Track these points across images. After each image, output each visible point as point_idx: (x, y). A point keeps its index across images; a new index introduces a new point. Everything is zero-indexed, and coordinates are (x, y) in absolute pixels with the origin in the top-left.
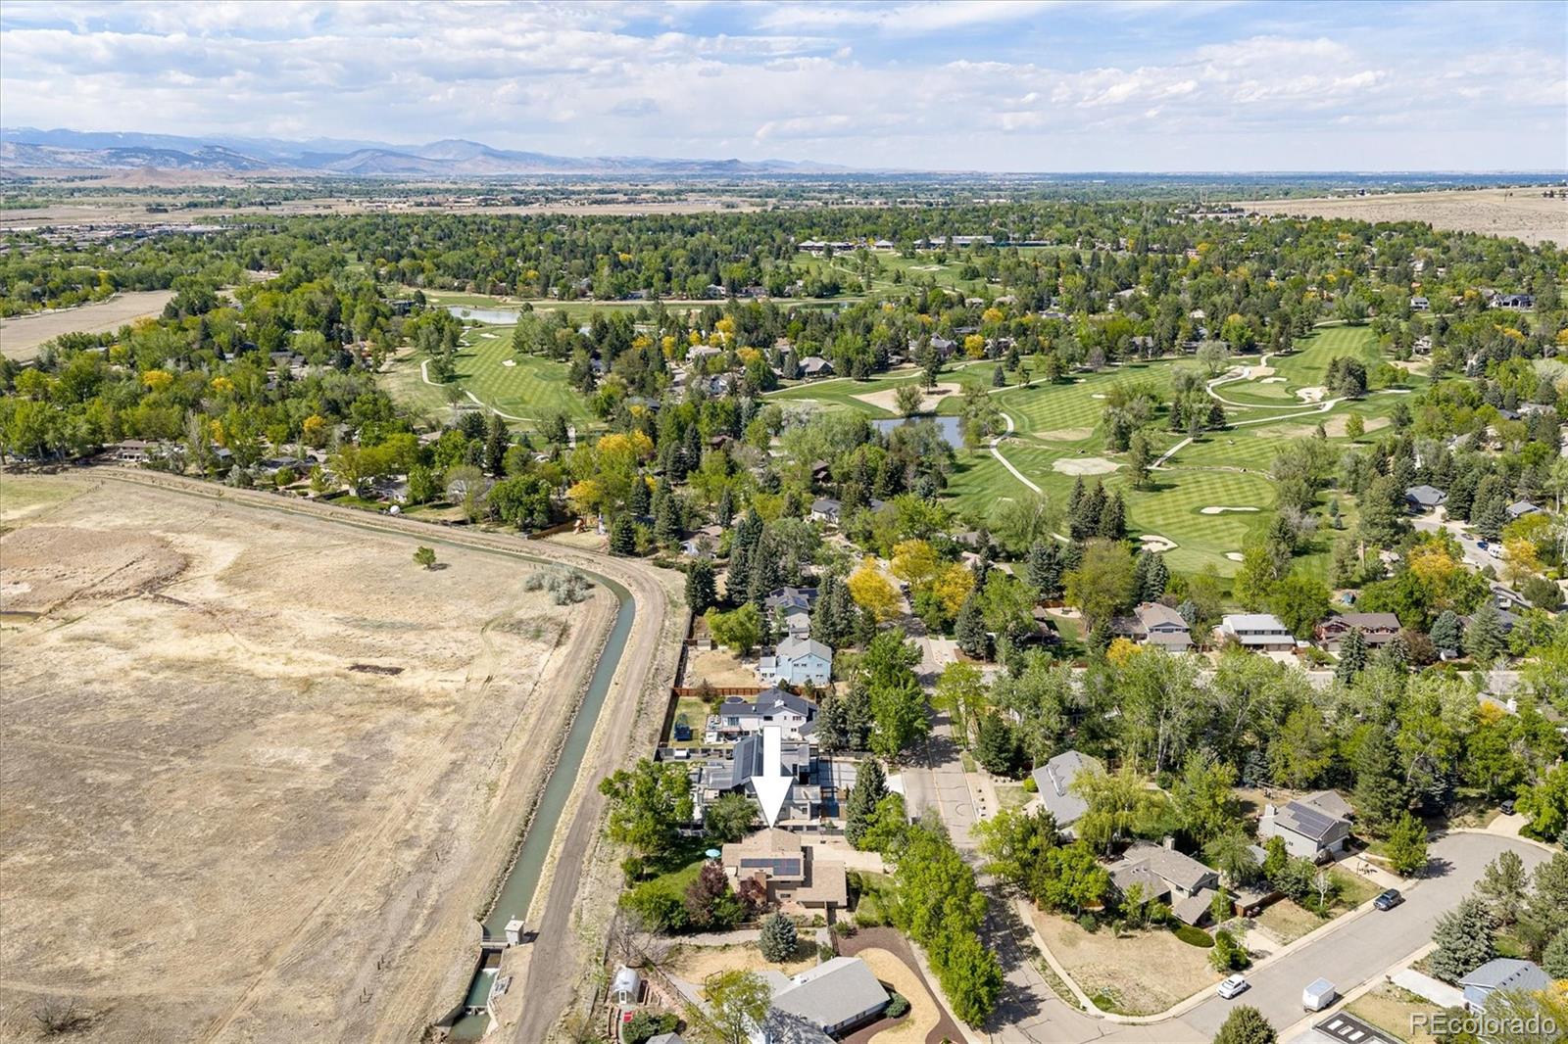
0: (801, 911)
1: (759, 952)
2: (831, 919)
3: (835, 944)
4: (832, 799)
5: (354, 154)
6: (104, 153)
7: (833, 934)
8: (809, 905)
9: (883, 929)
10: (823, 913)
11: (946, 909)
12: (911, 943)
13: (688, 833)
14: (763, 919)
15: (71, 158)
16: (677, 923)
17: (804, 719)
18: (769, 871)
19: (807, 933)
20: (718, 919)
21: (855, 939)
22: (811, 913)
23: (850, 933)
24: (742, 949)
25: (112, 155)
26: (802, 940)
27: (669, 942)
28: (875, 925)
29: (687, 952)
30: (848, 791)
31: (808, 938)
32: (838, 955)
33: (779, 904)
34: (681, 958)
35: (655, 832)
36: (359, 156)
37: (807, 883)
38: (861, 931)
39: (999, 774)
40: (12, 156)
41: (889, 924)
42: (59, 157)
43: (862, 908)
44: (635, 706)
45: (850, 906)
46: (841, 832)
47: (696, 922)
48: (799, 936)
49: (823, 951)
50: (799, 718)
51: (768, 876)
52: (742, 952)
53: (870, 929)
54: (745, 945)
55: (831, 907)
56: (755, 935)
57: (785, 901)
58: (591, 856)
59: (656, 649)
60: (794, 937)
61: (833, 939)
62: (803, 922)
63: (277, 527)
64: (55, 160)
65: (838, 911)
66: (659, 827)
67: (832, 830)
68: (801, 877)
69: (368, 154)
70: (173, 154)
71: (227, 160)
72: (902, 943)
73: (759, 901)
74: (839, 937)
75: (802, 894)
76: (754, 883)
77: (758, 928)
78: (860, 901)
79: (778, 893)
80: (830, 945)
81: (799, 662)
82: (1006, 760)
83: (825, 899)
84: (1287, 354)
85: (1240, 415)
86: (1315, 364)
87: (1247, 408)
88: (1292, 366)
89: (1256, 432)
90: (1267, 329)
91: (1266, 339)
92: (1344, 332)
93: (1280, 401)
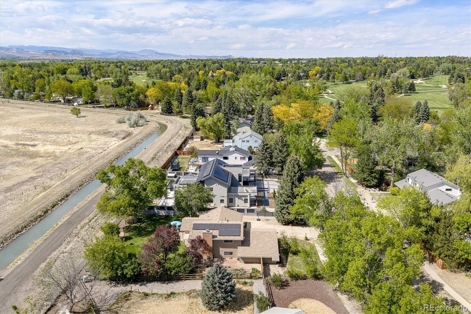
0: (241, 265)
1: (200, 300)
2: (266, 273)
3: (271, 294)
4: (264, 197)
5: (117, 53)
6: (43, 51)
7: (268, 286)
8: (247, 260)
9: (311, 281)
10: (259, 267)
11: (386, 260)
12: (339, 294)
13: (163, 213)
14: (207, 271)
15: (33, 53)
16: (129, 272)
17: (247, 159)
18: (216, 232)
19: (246, 283)
20: (166, 270)
21: (288, 290)
22: (249, 268)
23: (283, 284)
24: (185, 297)
25: (45, 52)
26: (240, 291)
27: (121, 289)
28: (305, 278)
29: (134, 298)
30: (275, 193)
31: (245, 288)
32: (274, 305)
33: (222, 259)
34: (126, 305)
35: (130, 205)
36: (119, 54)
37: (246, 242)
38: (292, 283)
39: (370, 187)
40: (15, 52)
41: (317, 277)
42: (29, 52)
43: (292, 263)
44: (152, 156)
45: (281, 263)
46: (272, 214)
47: (147, 272)
48: (238, 286)
49: (260, 300)
50: (244, 158)
51: (214, 237)
52: (185, 300)
53: (300, 282)
54: (189, 294)
55: (266, 262)
56: (196, 285)
57: (227, 258)
58: (86, 224)
59: (172, 138)
60: (233, 287)
61: (268, 289)
62: (241, 274)
63: (23, 108)
64: (28, 53)
65: (271, 267)
66: (133, 201)
67: (265, 213)
68: (241, 238)
69: (121, 53)
70: (63, 52)
71: (79, 54)
72: (331, 294)
73: (205, 257)
74: (273, 288)
75: (242, 251)
76: (201, 242)
77: (202, 278)
78: (289, 259)
79: (222, 251)
80: (266, 294)
81: (245, 139)
82: (375, 178)
83: (261, 256)
84: (427, 79)
85: (419, 90)
86: (439, 81)
87: (420, 88)
88: (431, 81)
89: (428, 93)
90: (418, 72)
91: (418, 75)
92: (444, 76)
93: (433, 87)
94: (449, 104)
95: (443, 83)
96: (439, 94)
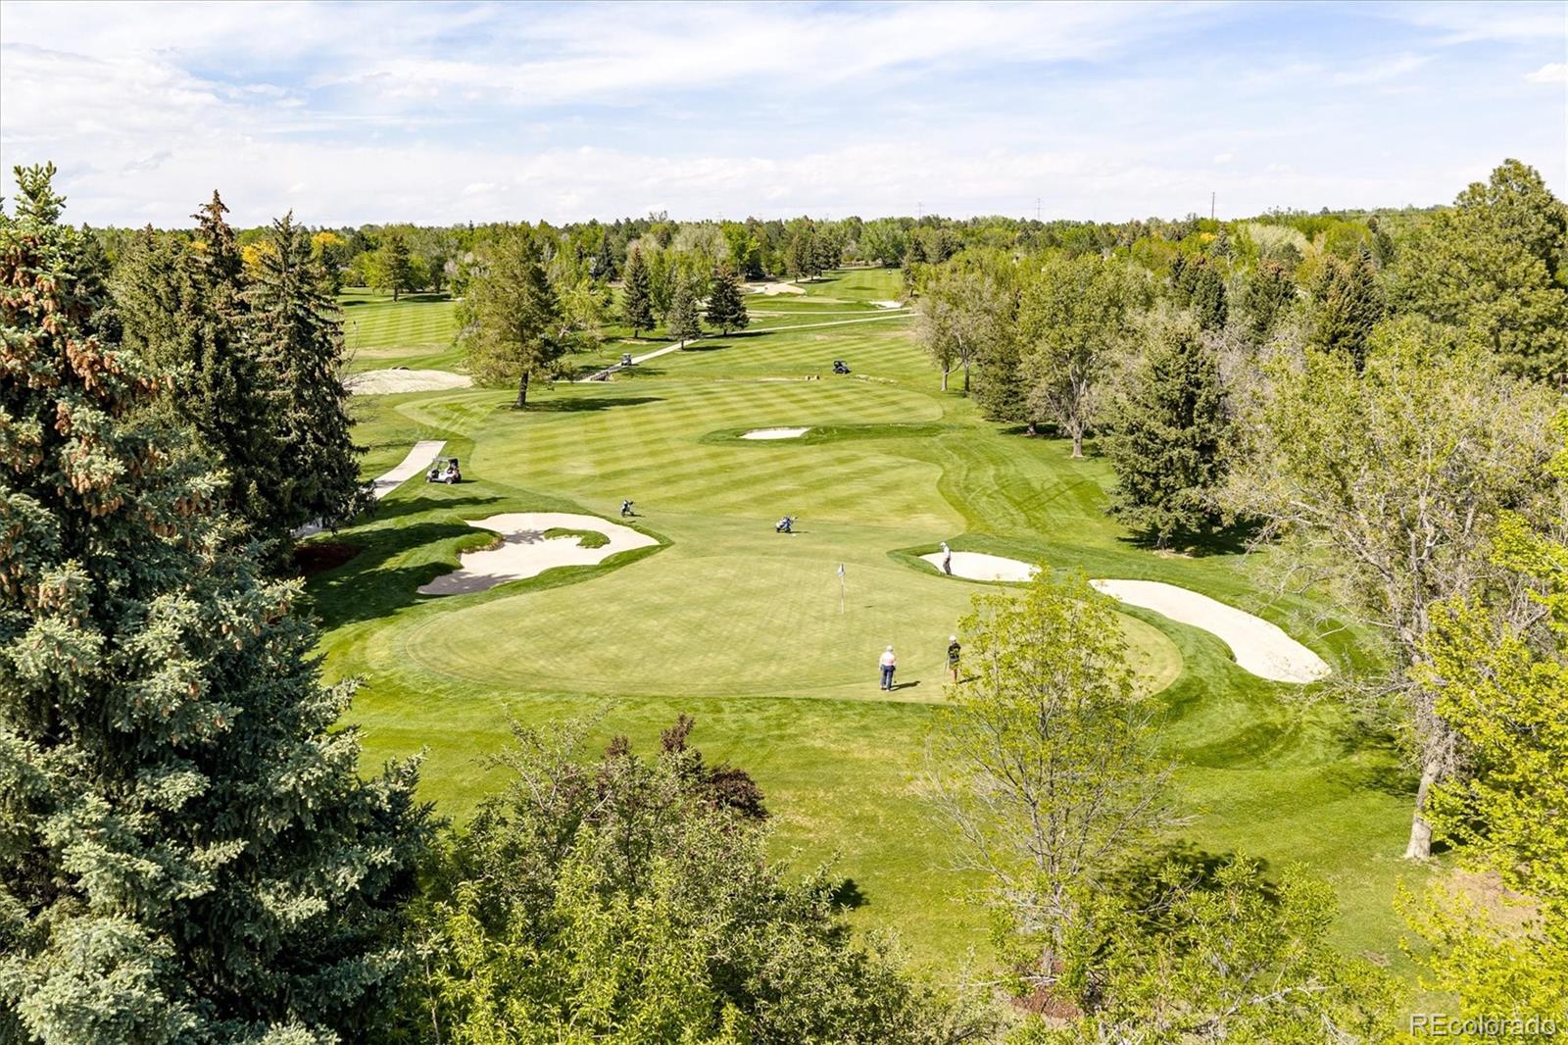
84: (812, 282)
85: (768, 320)
86: (866, 285)
87: (776, 314)
88: (830, 288)
89: (811, 336)
90: (778, 253)
91: (777, 268)
92: (882, 272)
93: (837, 307)
94: (936, 395)
95: (880, 294)
96: (867, 339)
